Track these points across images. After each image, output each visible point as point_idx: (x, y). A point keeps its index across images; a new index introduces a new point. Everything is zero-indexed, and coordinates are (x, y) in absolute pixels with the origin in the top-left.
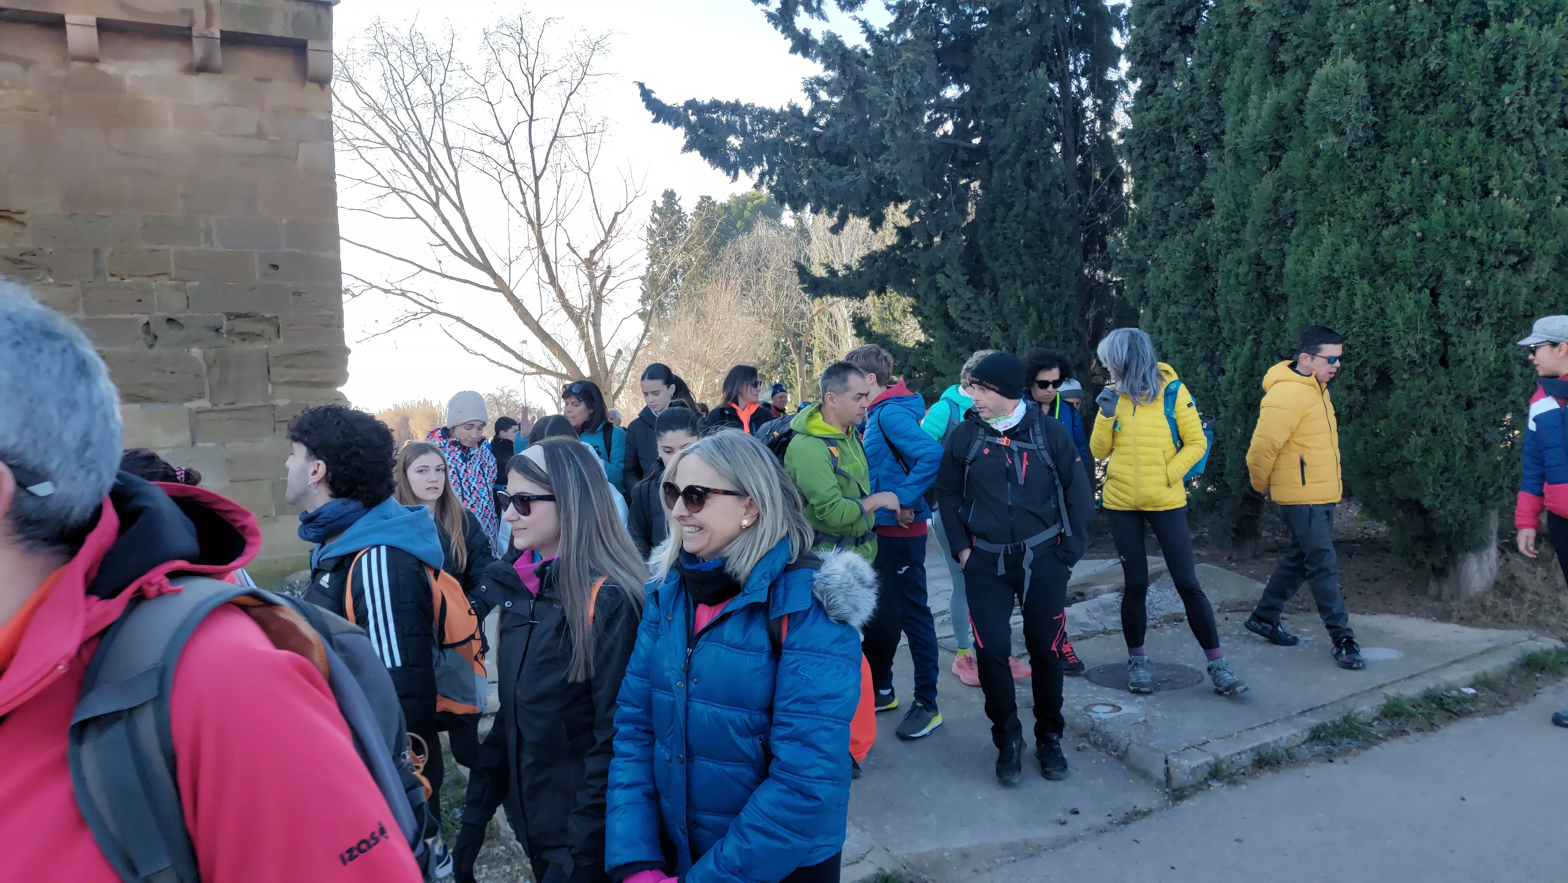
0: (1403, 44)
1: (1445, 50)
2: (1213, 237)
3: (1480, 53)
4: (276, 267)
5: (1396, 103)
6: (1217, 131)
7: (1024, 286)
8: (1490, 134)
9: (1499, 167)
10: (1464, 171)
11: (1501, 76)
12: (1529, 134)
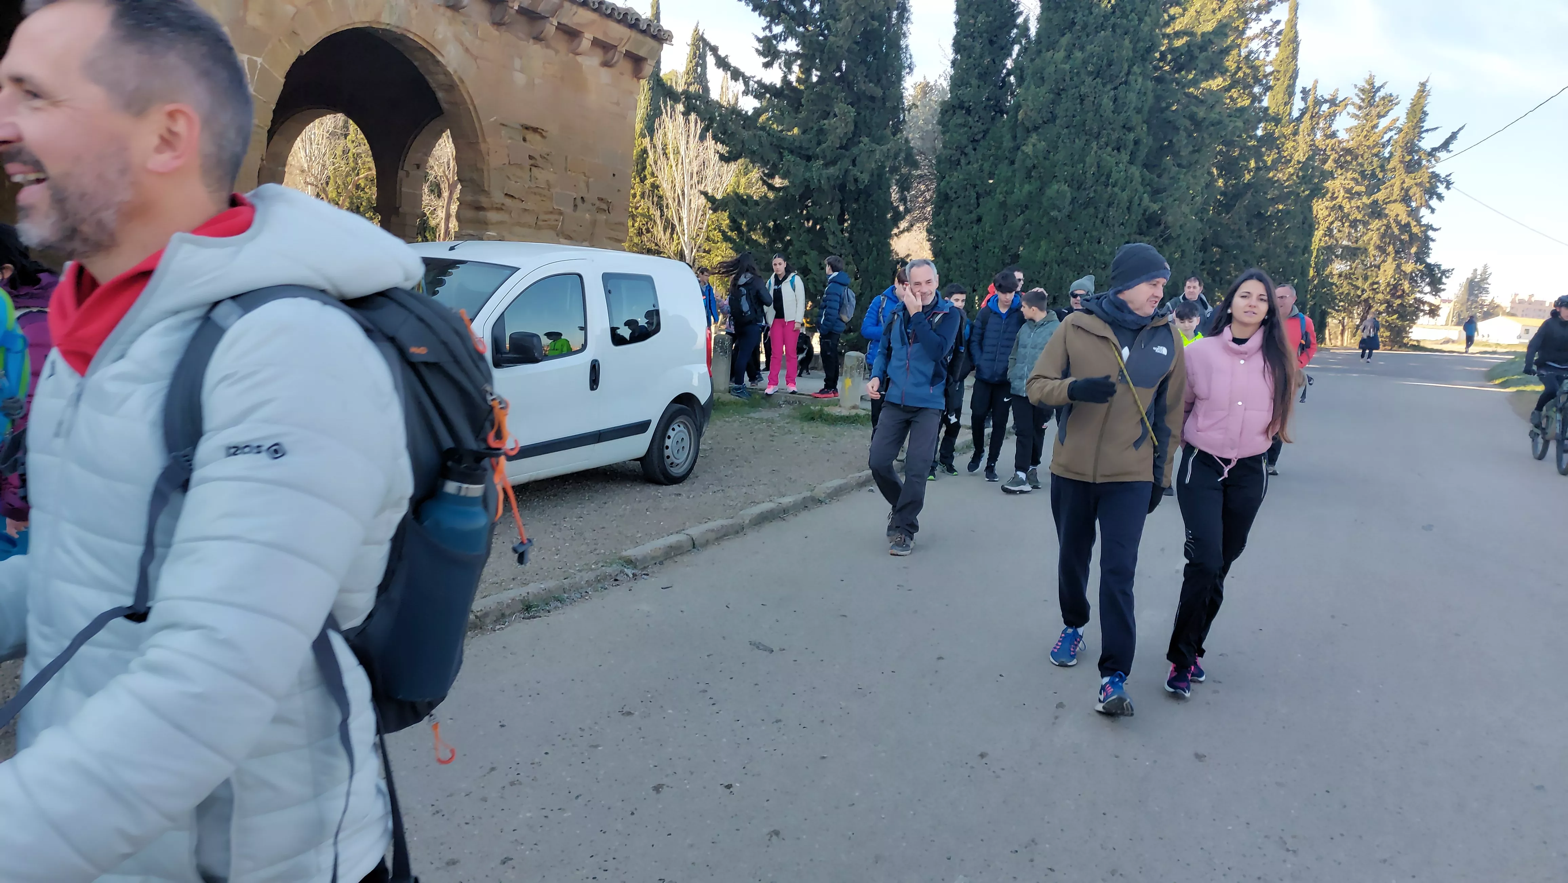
0: (1081, 185)
1: (1095, 191)
2: (981, 233)
3: (1106, 196)
4: (614, 175)
5: (1076, 205)
6: (988, 190)
7: (871, 235)
8: (1102, 222)
9: (1104, 234)
10: (1095, 233)
11: (1109, 205)
12: (1113, 225)
